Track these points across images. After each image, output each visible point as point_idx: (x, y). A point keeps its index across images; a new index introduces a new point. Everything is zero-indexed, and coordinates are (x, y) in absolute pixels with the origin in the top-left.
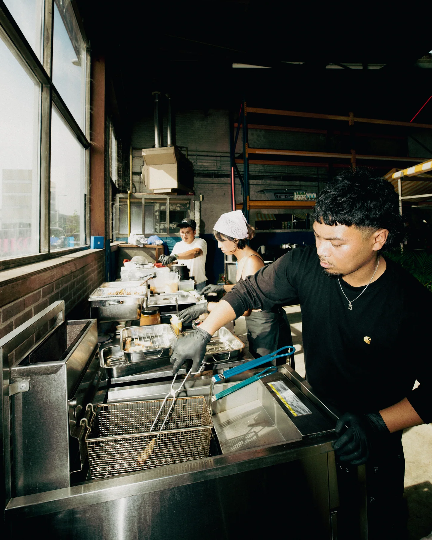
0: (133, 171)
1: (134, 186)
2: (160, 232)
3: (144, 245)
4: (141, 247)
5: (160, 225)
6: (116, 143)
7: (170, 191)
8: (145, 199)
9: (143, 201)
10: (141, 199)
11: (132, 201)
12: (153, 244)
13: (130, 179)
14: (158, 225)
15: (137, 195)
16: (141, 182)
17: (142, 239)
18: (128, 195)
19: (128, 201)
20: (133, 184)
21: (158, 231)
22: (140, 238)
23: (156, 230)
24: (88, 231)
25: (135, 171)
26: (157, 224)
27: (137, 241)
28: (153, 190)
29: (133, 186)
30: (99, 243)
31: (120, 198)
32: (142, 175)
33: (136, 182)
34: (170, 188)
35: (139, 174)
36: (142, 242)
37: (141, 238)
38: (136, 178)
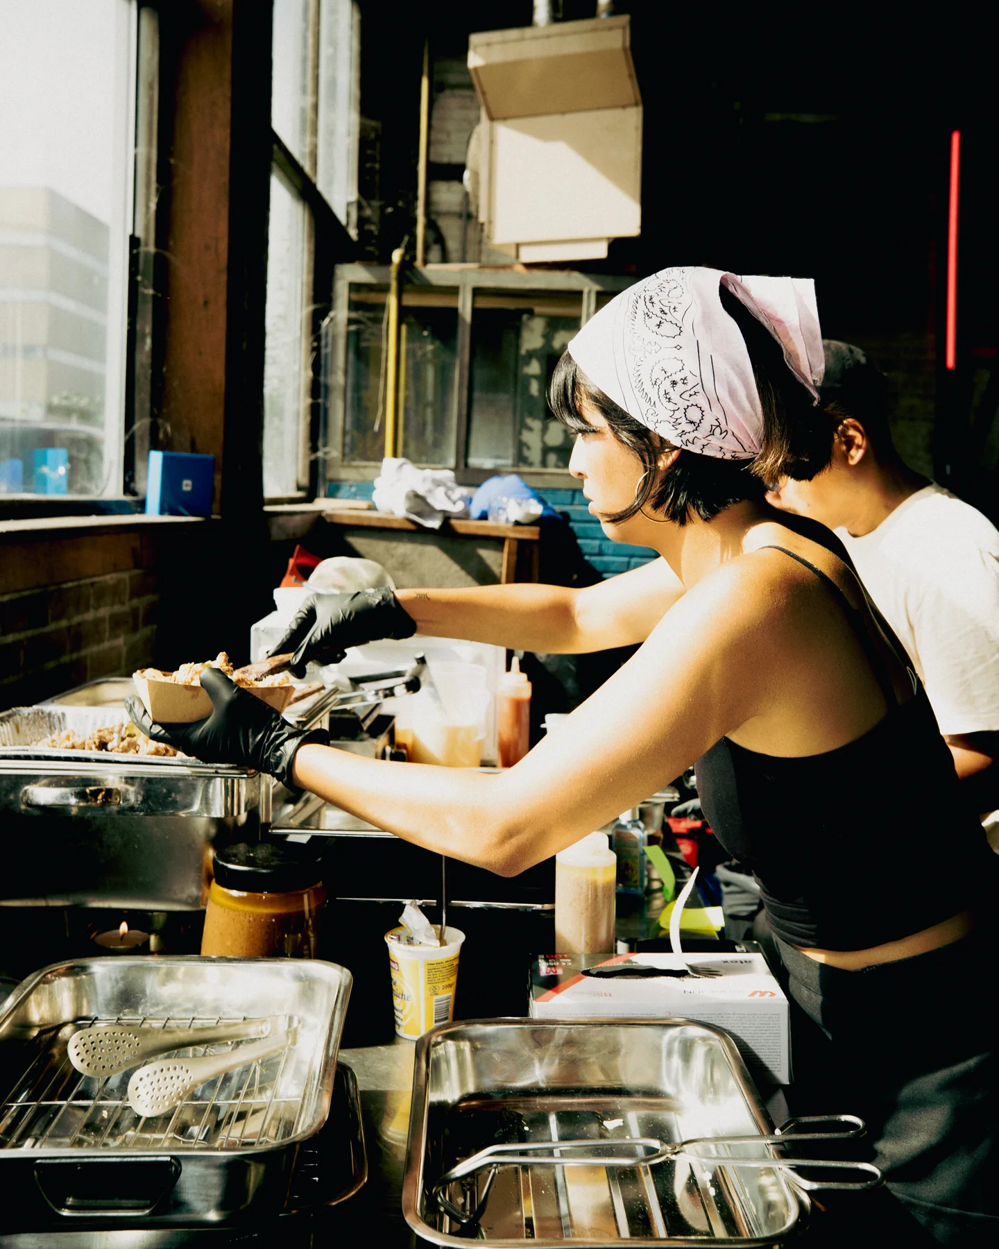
0: (432, 158)
1: (436, 237)
2: (544, 463)
3: (447, 518)
4: (431, 530)
5: (545, 430)
6: (357, 17)
7: (600, 251)
8: (478, 292)
9: (465, 306)
10: (453, 291)
11: (411, 301)
12: (496, 519)
13: (416, 198)
14: (536, 424)
15: (436, 272)
16: (468, 216)
17: (441, 490)
18: (393, 270)
19: (392, 301)
20: (431, 225)
21: (535, 454)
22: (429, 485)
23: (526, 453)
24: (142, 424)
25: (445, 160)
26: (529, 421)
27: (417, 496)
28: (518, 246)
29: (432, 236)
30: (187, 485)
31: (355, 287)
32: (467, 175)
33: (448, 214)
34: (598, 240)
36: (438, 506)
37: (438, 483)
38: (447, 195)
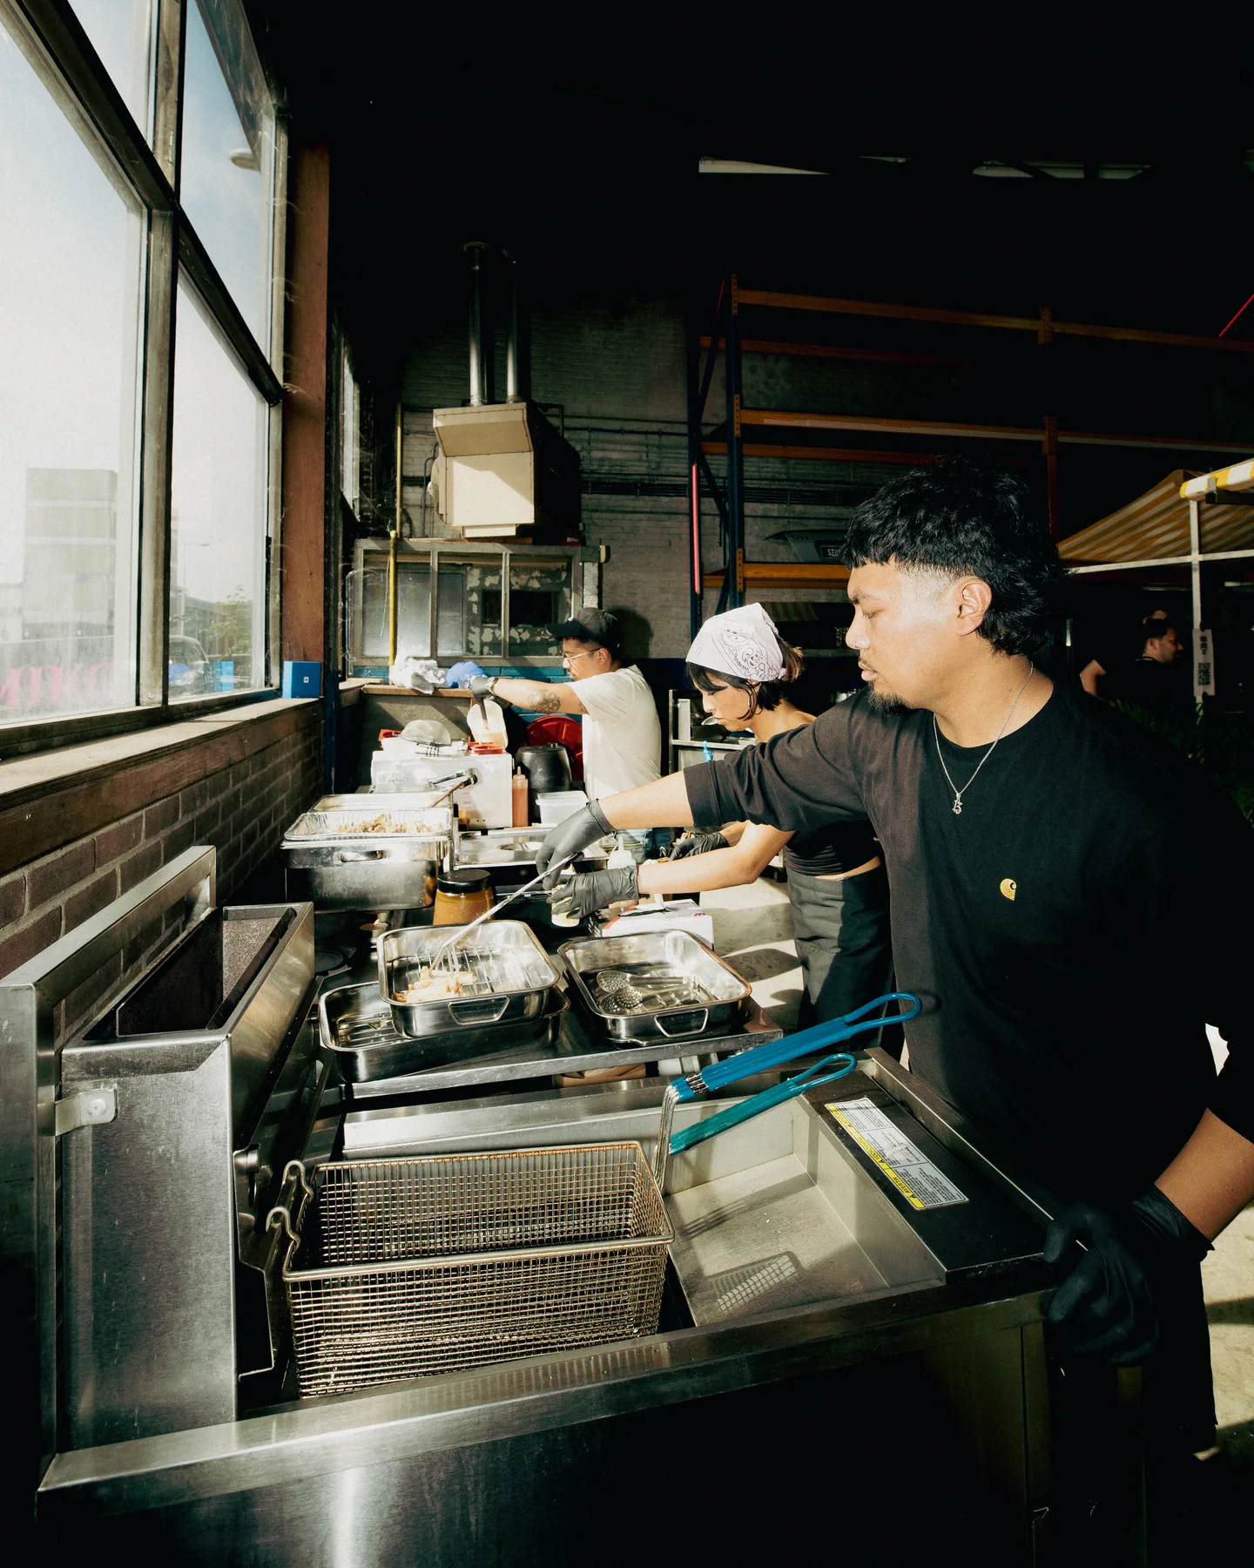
0: (405, 474)
1: (407, 519)
2: (482, 653)
3: (436, 689)
4: (428, 696)
5: (482, 632)
6: (357, 392)
7: (512, 532)
8: (441, 554)
9: (434, 562)
10: (427, 554)
11: (401, 559)
13: (395, 496)
14: (477, 630)
15: (416, 543)
16: (428, 507)
17: (431, 672)
18: (391, 541)
19: (391, 560)
20: (404, 512)
21: (476, 648)
22: (423, 669)
23: (471, 647)
24: (274, 646)
25: (411, 474)
26: (472, 628)
27: (417, 676)
28: (463, 528)
29: (404, 519)
30: (306, 680)
31: (366, 552)
32: (430, 485)
33: (414, 506)
34: (511, 525)
35: (423, 481)
36: (431, 682)
37: (429, 668)
38: (414, 494)
